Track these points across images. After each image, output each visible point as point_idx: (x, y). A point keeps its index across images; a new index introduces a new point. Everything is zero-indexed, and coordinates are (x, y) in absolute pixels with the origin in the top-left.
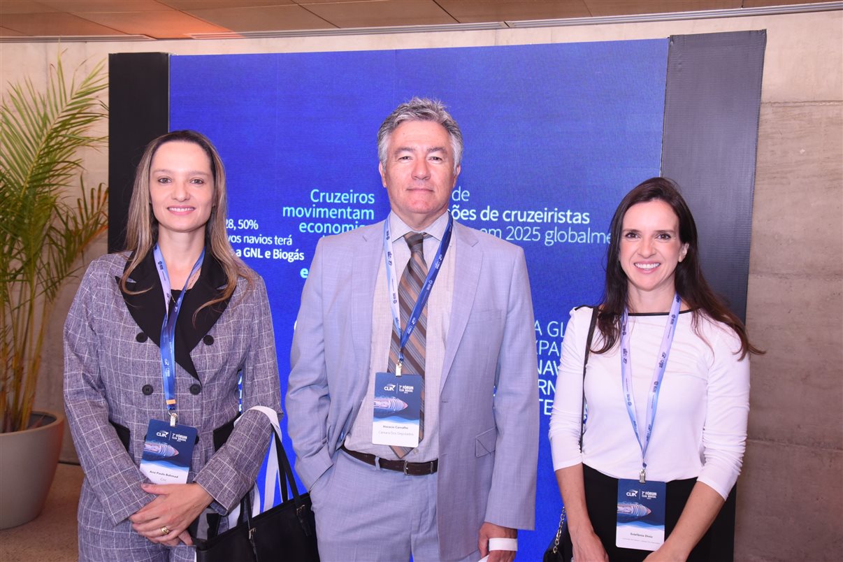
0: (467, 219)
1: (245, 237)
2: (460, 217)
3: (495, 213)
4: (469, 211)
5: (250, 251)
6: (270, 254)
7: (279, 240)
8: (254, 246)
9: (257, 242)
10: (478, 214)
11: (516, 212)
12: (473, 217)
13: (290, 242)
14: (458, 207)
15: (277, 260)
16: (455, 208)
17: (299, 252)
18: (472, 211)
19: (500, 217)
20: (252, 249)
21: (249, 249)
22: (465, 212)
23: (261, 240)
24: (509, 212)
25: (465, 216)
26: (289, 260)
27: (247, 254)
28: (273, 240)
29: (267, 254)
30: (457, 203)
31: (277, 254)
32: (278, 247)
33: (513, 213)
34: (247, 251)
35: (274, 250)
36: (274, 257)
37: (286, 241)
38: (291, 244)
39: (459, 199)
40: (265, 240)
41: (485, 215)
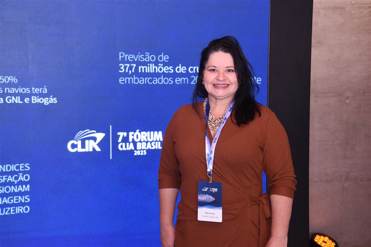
0: (168, 72)
1: (6, 89)
2: (164, 71)
3: (184, 68)
4: (169, 67)
5: (11, 99)
6: (29, 100)
7: (36, 90)
8: (15, 95)
9: (17, 92)
10: (174, 69)
11: (196, 67)
12: (171, 71)
13: (45, 91)
14: (162, 65)
15: (35, 104)
16: (160, 66)
17: (53, 98)
18: (170, 67)
19: (187, 70)
20: (13, 98)
21: (10, 97)
22: (166, 68)
23: (21, 90)
24: (192, 67)
25: (166, 71)
26: (45, 104)
27: (9, 101)
28: (31, 90)
29: (27, 100)
30: (161, 63)
31: (35, 99)
32: (36, 95)
33: (194, 68)
34: (8, 99)
35: (33, 97)
36: (33, 102)
37: (42, 90)
38: (46, 92)
39: (162, 60)
40: (24, 90)
41: (178, 70)
